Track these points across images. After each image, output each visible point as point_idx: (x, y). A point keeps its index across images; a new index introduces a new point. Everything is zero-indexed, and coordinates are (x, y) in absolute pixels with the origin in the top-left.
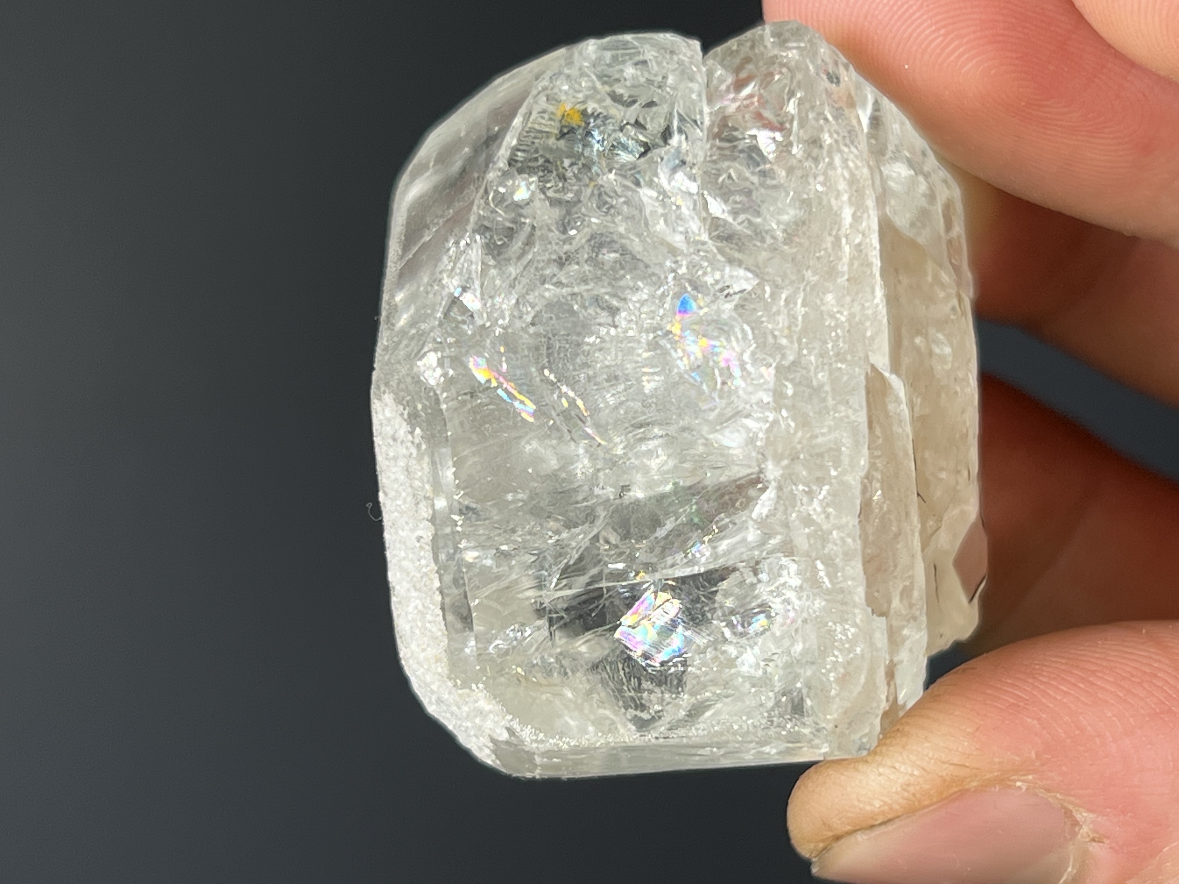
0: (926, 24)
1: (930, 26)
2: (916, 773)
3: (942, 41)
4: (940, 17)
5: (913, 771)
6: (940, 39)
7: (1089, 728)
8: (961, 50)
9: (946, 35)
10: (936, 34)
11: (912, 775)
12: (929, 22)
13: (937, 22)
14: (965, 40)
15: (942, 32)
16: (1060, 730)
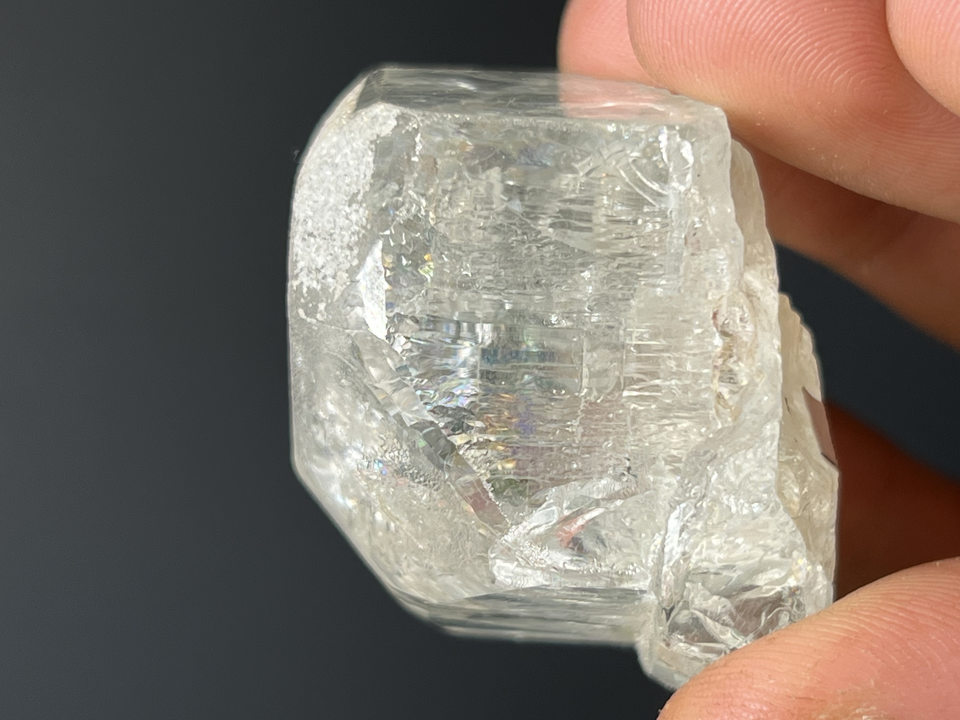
0: (801, 38)
1: (805, 39)
2: (765, 708)
3: (816, 54)
4: (815, 31)
5: (762, 707)
6: (815, 51)
7: (919, 652)
8: (834, 61)
9: (820, 48)
10: (811, 47)
11: (761, 711)
12: (805, 35)
13: (811, 36)
14: (837, 52)
15: (816, 44)
16: (893, 658)
